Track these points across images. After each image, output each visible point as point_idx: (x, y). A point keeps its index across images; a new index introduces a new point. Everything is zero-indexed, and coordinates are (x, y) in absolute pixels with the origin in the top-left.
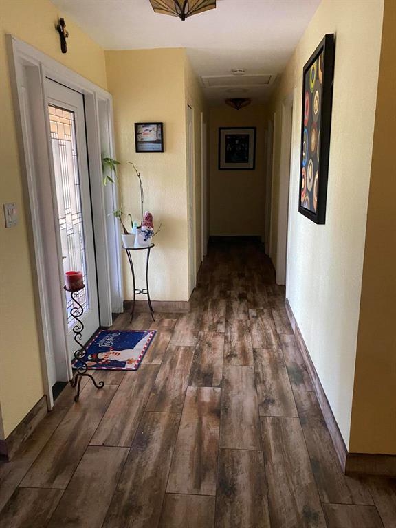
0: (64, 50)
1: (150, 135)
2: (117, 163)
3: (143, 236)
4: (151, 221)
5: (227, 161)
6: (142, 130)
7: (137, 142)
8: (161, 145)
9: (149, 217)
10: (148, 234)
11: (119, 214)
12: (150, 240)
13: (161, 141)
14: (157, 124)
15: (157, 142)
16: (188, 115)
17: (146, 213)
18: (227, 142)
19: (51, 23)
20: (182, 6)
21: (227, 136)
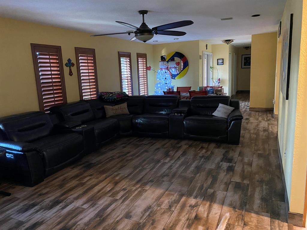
0: (207, 49)
1: (220, 61)
2: (213, 68)
3: (218, 83)
5: (244, 66)
6: (219, 60)
7: (217, 63)
8: (223, 63)
9: (219, 79)
10: (219, 82)
11: (212, 78)
12: (219, 84)
13: (223, 62)
14: (222, 59)
15: (222, 63)
16: (229, 56)
17: (218, 78)
18: (245, 59)
19: (206, 45)
21: (245, 57)
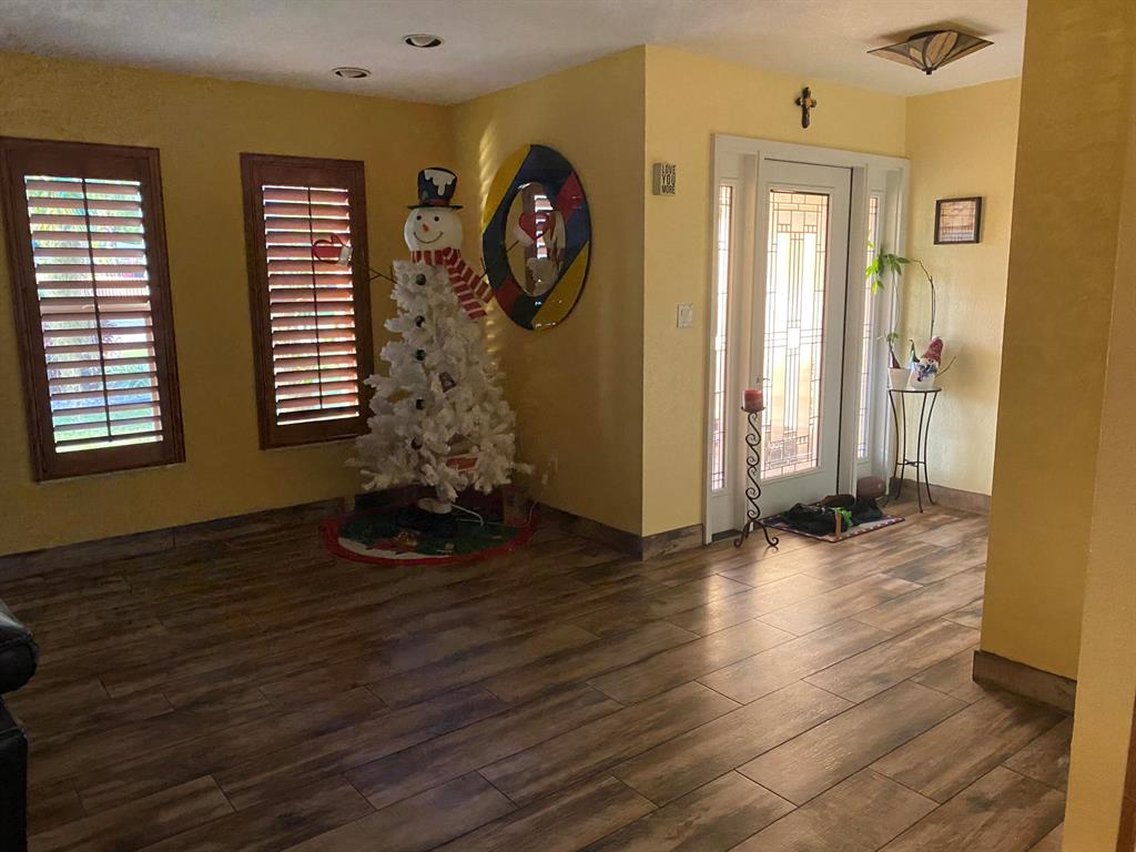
0: (805, 124)
2: (905, 261)
4: (940, 351)
6: (948, 209)
7: (936, 228)
8: (974, 232)
9: (938, 344)
10: (926, 370)
13: (977, 226)
14: (974, 199)
15: (969, 226)
20: (921, 61)
